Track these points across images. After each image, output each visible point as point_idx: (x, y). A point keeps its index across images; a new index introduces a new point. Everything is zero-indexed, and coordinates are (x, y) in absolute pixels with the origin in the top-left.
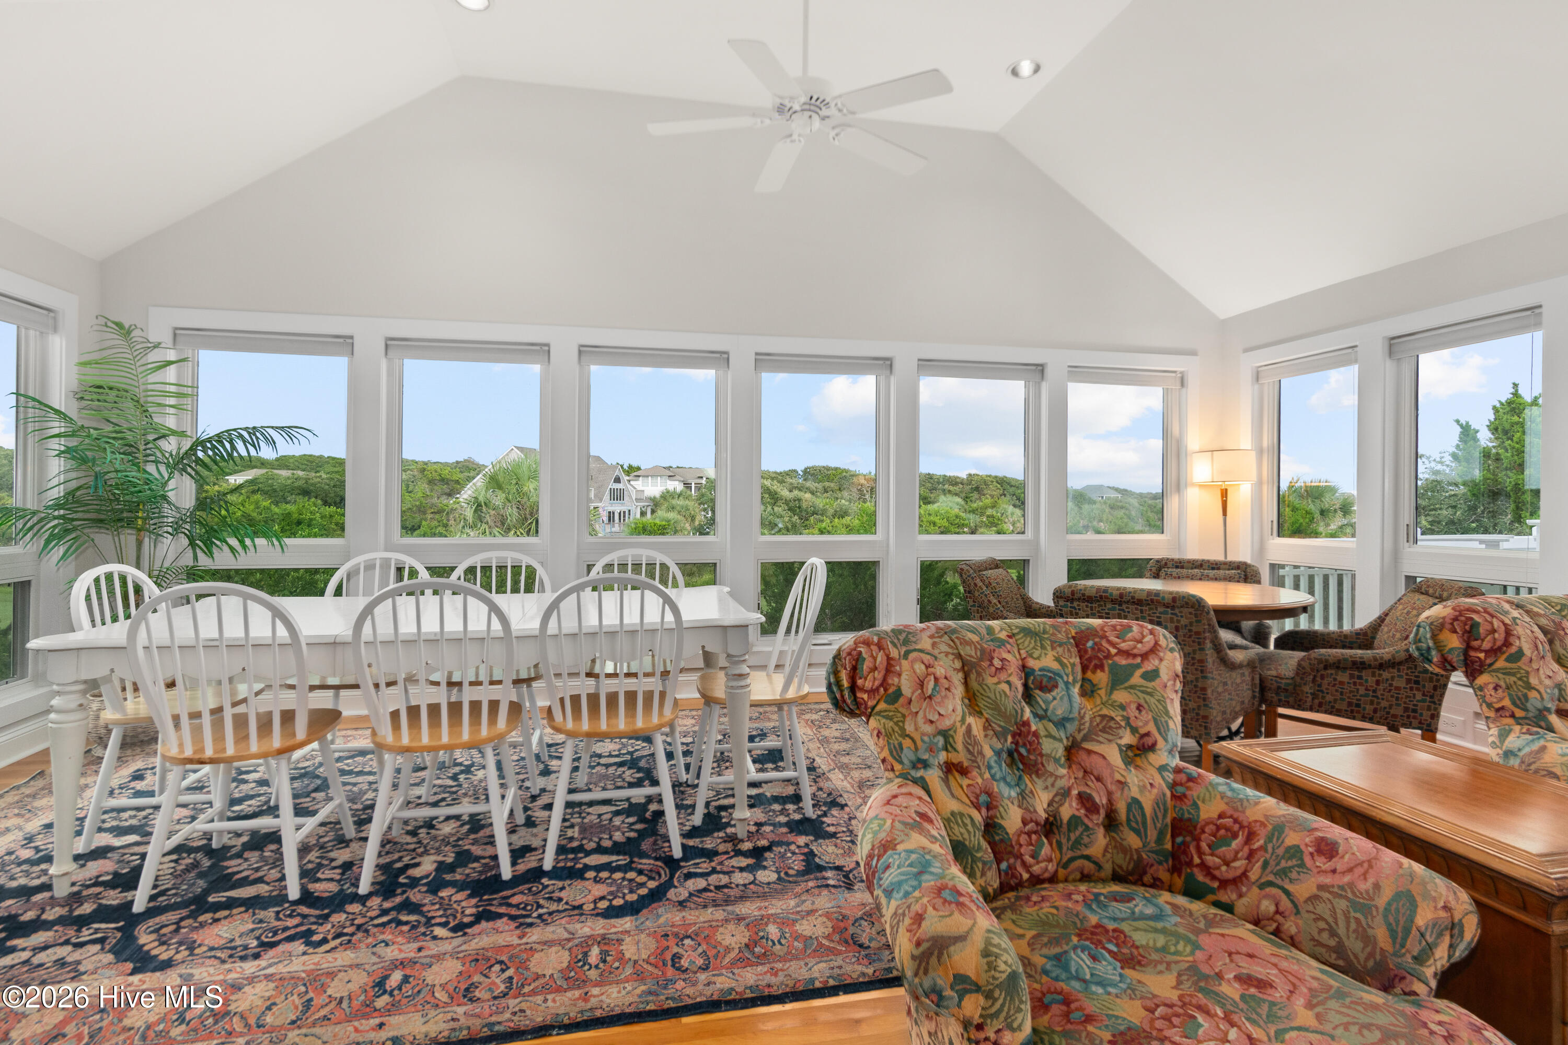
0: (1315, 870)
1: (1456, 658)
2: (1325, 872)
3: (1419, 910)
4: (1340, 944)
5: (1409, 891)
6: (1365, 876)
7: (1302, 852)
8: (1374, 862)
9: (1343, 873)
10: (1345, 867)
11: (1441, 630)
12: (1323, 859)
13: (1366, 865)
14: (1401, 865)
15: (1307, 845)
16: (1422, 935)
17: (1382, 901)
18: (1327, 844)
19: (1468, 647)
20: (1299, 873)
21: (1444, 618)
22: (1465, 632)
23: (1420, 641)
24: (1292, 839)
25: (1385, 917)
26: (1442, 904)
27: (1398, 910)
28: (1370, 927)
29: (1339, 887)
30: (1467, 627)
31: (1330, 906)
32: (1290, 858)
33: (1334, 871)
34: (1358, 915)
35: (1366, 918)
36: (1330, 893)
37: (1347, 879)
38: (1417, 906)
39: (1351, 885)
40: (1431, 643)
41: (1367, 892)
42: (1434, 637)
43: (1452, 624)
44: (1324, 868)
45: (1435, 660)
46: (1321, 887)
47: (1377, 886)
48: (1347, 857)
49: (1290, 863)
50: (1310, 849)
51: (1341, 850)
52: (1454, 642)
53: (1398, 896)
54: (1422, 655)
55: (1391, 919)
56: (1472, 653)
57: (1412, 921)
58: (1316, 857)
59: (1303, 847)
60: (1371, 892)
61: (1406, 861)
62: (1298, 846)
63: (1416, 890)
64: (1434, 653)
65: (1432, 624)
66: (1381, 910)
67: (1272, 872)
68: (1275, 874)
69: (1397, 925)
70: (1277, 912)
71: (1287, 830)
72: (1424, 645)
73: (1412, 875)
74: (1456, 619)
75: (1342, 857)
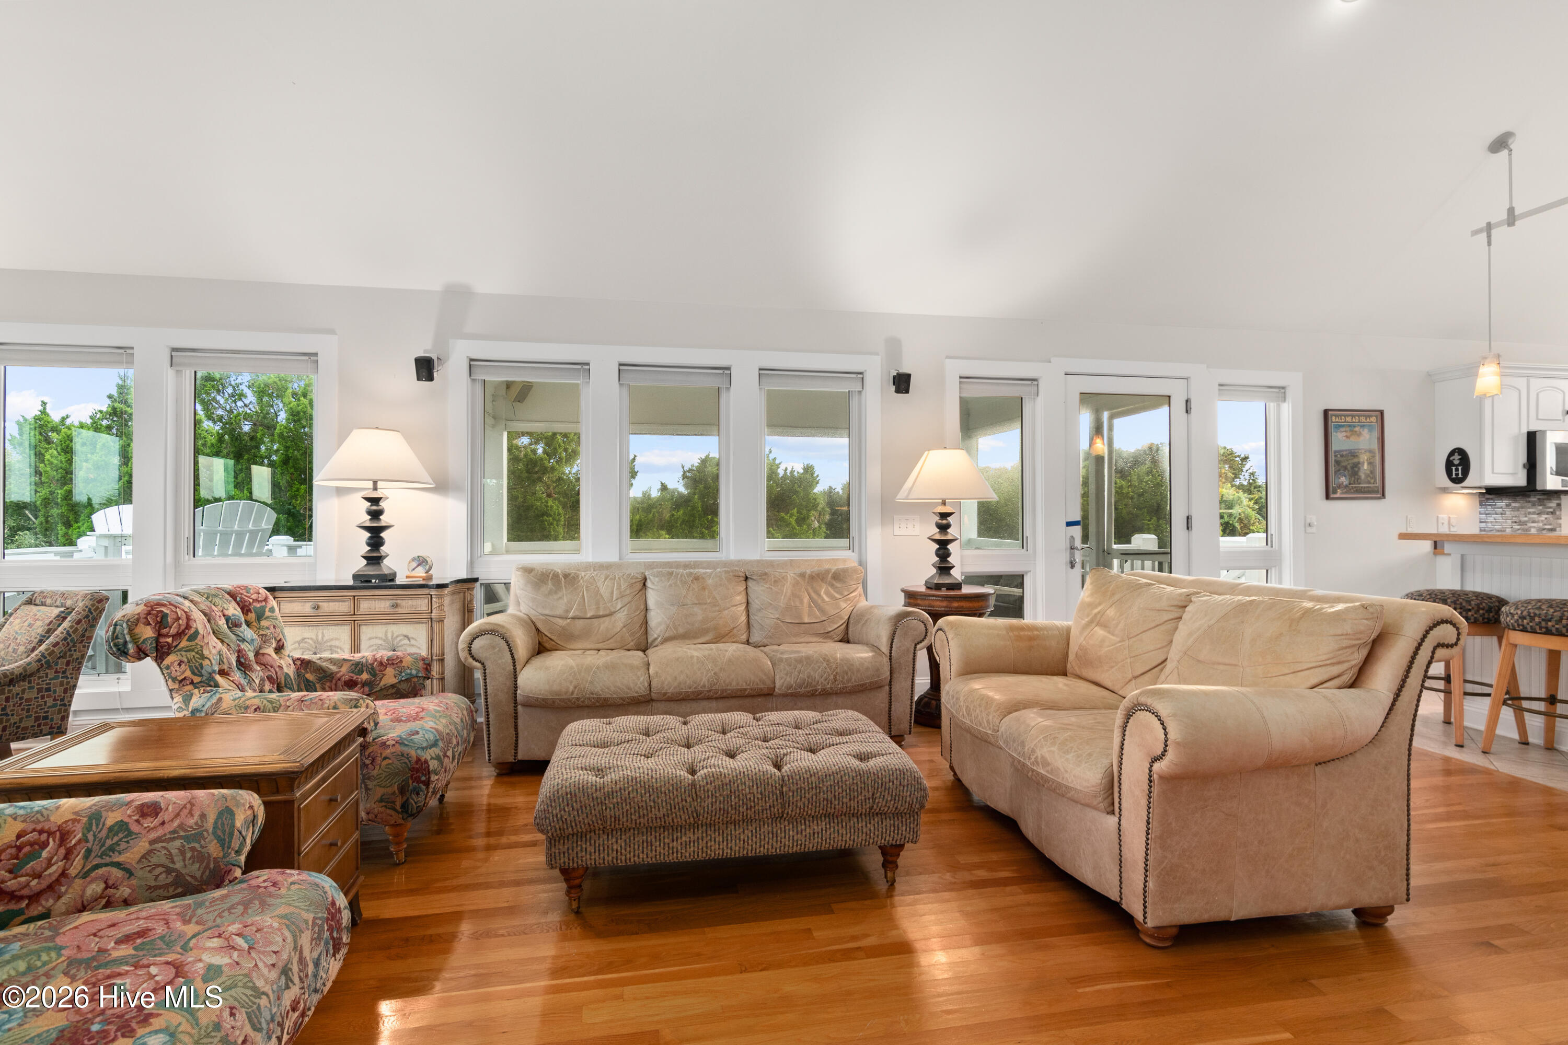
0: (145, 831)
1: (148, 647)
2: (155, 828)
3: (237, 817)
4: (179, 876)
5: (227, 807)
6: (191, 813)
7: (127, 824)
8: (193, 801)
9: (172, 820)
10: (172, 816)
11: (136, 625)
12: (150, 819)
13: (188, 806)
14: (213, 795)
15: (130, 816)
16: (240, 833)
17: (209, 825)
18: (149, 807)
19: (160, 635)
20: (128, 842)
21: (139, 614)
22: (157, 623)
23: (117, 638)
24: (112, 819)
25: (214, 833)
26: (248, 805)
27: (223, 824)
28: (203, 847)
29: (170, 833)
30: (159, 619)
31: (165, 852)
32: (116, 834)
33: (163, 823)
34: (192, 844)
35: (199, 843)
36: (163, 841)
37: (176, 823)
38: (235, 815)
39: (181, 826)
40: (128, 638)
41: (196, 824)
42: (131, 631)
43: (146, 618)
44: (152, 826)
45: (131, 651)
46: (152, 842)
47: (203, 816)
48: (170, 807)
49: (116, 839)
50: (135, 818)
51: (162, 806)
52: (148, 633)
53: (221, 814)
54: (119, 649)
55: (219, 833)
56: (162, 640)
57: (234, 826)
58: (142, 821)
59: (126, 820)
60: (199, 822)
61: (215, 791)
62: (122, 821)
63: (230, 804)
64: (130, 646)
65: (128, 621)
66: (210, 831)
67: (97, 856)
68: (101, 857)
69: (224, 835)
70: (107, 887)
71: (104, 814)
72: (121, 641)
73: (224, 796)
74: (149, 613)
75: (167, 809)
